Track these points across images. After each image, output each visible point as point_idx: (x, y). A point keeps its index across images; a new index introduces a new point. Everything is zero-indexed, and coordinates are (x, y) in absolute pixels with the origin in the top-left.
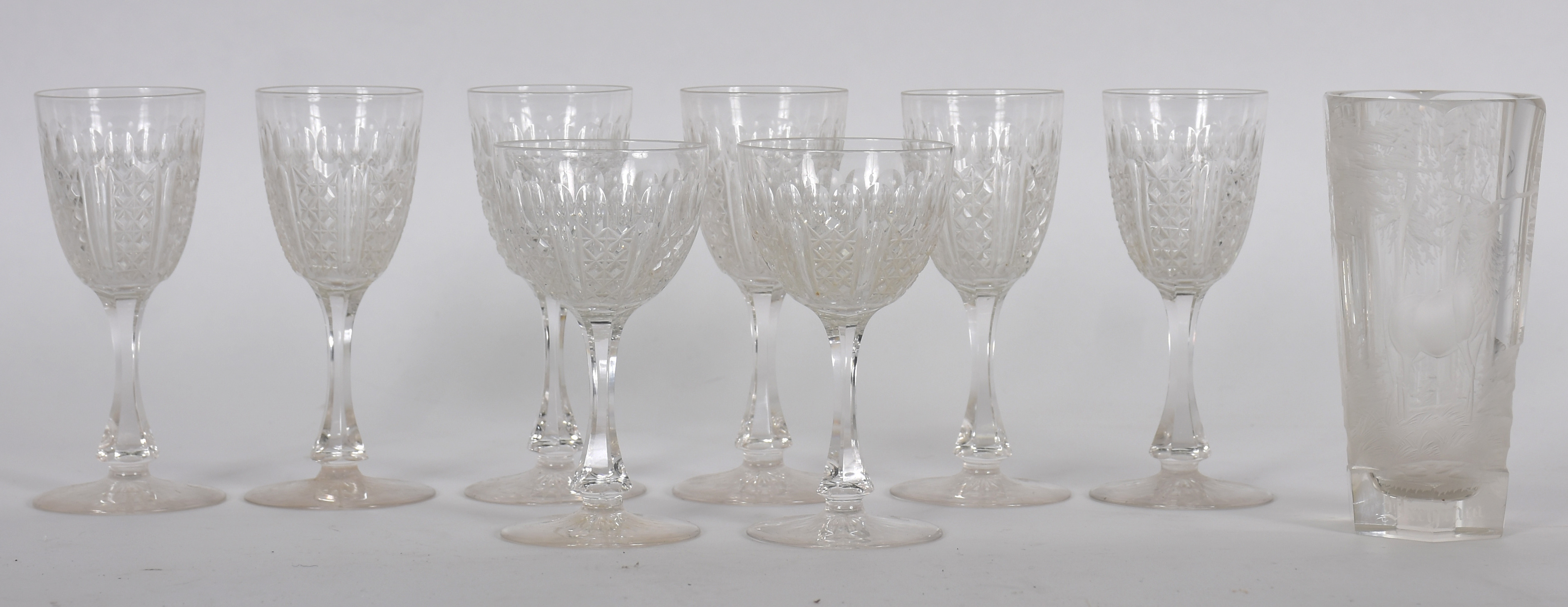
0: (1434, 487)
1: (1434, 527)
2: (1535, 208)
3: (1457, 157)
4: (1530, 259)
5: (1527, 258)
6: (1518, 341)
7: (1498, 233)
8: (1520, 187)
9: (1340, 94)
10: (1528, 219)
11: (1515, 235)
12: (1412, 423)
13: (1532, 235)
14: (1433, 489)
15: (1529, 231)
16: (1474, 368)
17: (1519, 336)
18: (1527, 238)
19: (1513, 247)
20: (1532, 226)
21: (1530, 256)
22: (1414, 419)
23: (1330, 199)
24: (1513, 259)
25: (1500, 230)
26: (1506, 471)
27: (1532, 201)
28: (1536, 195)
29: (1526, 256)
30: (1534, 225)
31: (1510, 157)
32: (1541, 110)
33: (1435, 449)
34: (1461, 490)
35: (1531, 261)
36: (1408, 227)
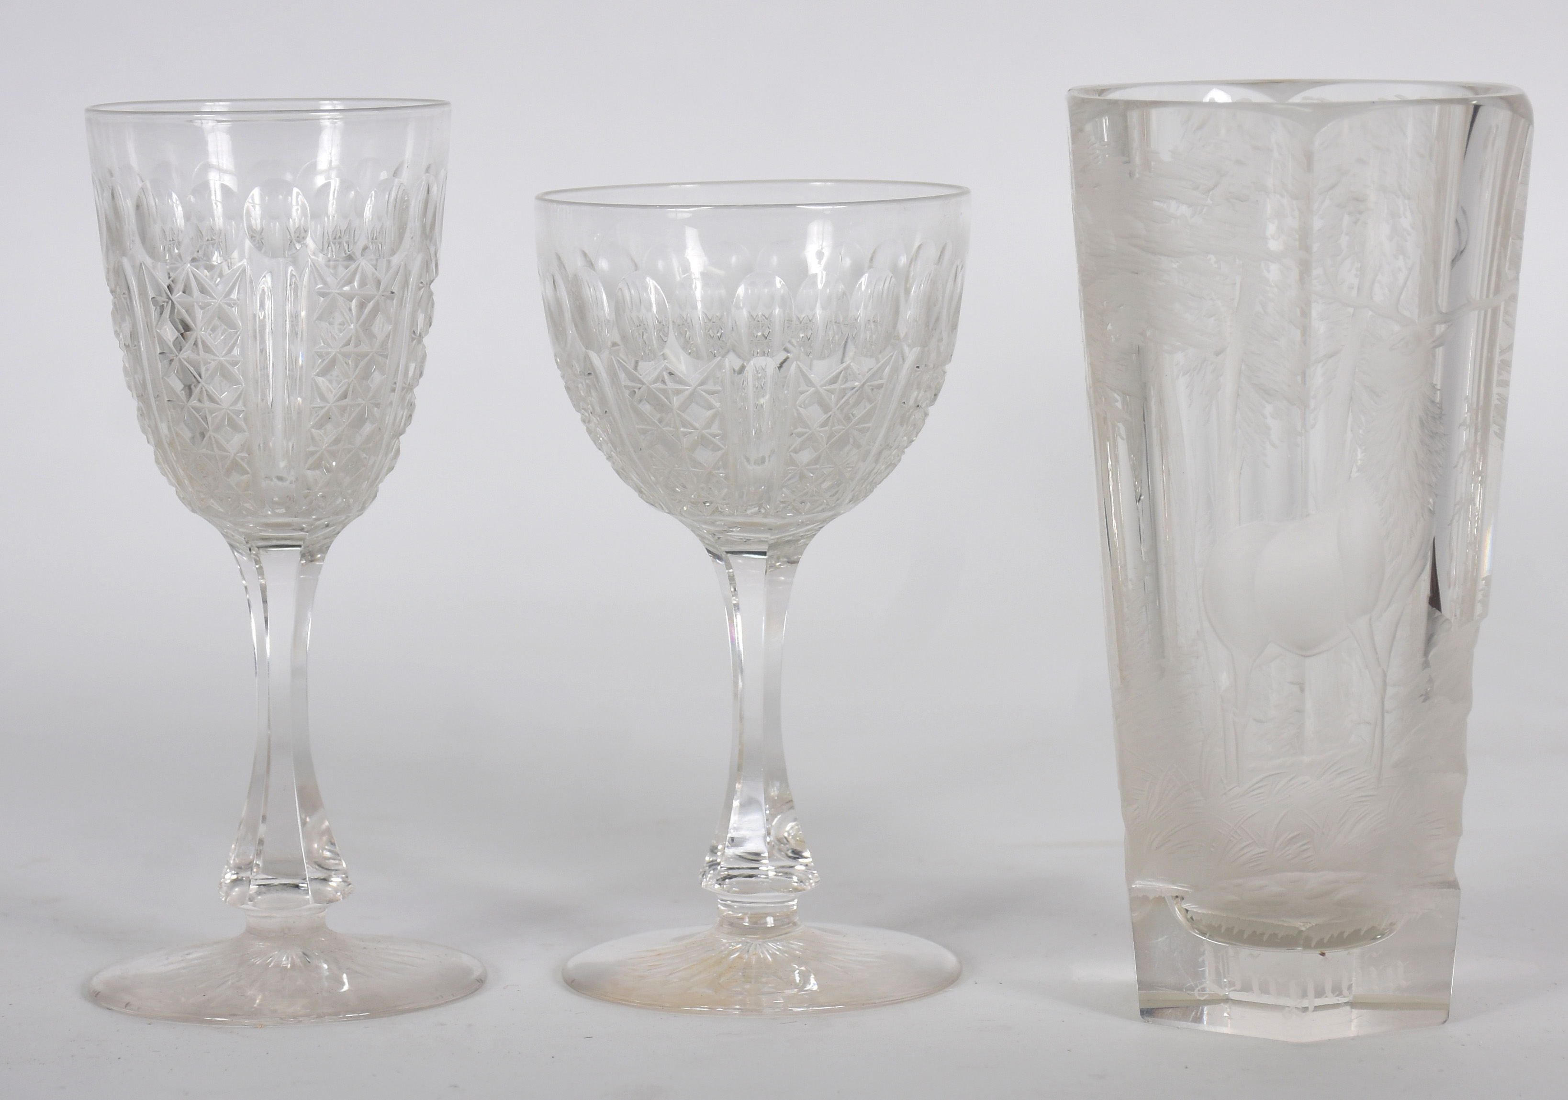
0: (1303, 929)
1: (1304, 995)
2: (1511, 326)
3: (1346, 219)
4: (1501, 435)
5: (1495, 433)
6: (1479, 609)
7: (1434, 386)
8: (1476, 285)
9: (1102, 91)
10: (1498, 351)
11: (1468, 386)
12: (1254, 793)
13: (1505, 384)
14: (1300, 932)
15: (1499, 374)
16: (1385, 675)
17: (1479, 596)
18: (1495, 390)
19: (1464, 411)
20: (1506, 365)
21: (1502, 428)
22: (1258, 785)
23: (1081, 314)
24: (1464, 436)
25: (1438, 380)
26: (1453, 885)
27: (1506, 313)
28: (1514, 298)
29: (1494, 428)
30: (1511, 362)
31: (1457, 221)
32: (1523, 120)
33: (1305, 847)
34: (1359, 930)
35: (1503, 440)
36: (1243, 367)
